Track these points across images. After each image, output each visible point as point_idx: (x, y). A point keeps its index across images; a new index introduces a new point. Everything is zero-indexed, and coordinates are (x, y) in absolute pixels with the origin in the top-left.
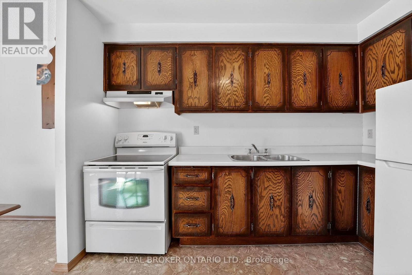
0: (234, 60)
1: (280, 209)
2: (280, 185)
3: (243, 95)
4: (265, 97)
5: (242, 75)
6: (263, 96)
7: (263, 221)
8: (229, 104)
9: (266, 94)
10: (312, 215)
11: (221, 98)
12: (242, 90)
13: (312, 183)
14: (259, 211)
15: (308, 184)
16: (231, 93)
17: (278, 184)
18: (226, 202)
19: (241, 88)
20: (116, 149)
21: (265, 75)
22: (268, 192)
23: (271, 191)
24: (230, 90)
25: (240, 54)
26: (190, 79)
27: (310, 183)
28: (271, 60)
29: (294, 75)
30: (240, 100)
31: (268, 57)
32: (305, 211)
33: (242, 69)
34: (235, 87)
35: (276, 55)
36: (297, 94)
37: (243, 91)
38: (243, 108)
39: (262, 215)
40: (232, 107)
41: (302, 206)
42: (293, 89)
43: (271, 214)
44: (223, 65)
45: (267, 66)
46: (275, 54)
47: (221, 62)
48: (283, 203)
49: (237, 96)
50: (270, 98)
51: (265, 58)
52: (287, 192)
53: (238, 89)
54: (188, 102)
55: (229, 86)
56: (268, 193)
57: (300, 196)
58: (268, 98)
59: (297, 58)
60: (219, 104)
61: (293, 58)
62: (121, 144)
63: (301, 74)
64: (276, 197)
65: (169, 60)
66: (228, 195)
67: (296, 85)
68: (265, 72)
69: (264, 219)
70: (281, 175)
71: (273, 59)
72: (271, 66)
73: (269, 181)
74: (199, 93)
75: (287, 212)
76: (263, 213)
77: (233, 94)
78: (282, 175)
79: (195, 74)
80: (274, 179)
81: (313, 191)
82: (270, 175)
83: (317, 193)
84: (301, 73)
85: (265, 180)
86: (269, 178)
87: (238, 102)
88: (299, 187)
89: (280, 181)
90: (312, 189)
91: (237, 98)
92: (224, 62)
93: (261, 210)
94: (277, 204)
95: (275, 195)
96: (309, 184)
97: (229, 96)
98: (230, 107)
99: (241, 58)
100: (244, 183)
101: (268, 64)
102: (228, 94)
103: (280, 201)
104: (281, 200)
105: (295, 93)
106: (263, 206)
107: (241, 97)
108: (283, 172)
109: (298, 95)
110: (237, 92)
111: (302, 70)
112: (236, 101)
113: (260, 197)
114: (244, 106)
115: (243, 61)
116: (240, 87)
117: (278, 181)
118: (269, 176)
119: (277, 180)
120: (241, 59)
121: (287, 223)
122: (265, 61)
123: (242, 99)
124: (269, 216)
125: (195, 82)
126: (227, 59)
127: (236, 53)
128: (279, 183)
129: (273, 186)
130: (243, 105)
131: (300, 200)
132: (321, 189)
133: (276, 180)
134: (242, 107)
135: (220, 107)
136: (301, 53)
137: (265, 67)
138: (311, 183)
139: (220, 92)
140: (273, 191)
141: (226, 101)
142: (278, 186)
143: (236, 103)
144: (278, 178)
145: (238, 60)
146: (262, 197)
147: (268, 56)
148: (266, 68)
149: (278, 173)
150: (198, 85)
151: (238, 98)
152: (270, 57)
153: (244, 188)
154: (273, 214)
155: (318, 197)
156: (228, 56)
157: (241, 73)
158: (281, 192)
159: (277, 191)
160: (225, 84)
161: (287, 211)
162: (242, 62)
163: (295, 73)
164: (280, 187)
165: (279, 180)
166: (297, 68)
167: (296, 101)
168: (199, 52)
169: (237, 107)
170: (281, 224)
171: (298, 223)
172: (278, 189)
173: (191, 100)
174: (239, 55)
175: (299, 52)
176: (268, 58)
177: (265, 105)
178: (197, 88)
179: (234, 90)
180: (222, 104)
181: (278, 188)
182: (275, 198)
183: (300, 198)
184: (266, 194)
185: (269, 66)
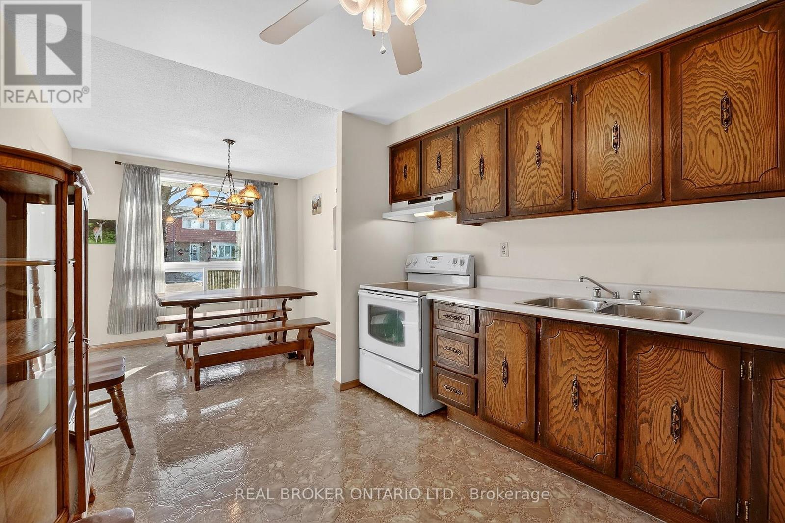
0: (542, 119)
1: (595, 413)
2: (595, 362)
3: (560, 181)
4: (607, 178)
5: (559, 143)
6: (602, 177)
7: (558, 425)
8: (532, 202)
9: (610, 170)
10: (681, 458)
11: (520, 193)
12: (558, 171)
13: (680, 377)
14: (551, 401)
15: (668, 378)
16: (536, 182)
17: (590, 361)
18: (496, 368)
19: (555, 168)
20: (407, 274)
21: (608, 130)
22: (568, 372)
23: (575, 372)
24: (535, 176)
25: (553, 104)
26: (475, 171)
27: (674, 376)
28: (622, 94)
29: (690, 109)
30: (554, 193)
31: (614, 90)
32: (659, 441)
33: (558, 133)
34: (544, 169)
35: (635, 79)
36: (698, 157)
37: (560, 174)
38: (559, 206)
39: (556, 412)
40: (539, 207)
41: (650, 425)
42: (685, 146)
43: (576, 417)
44: (523, 134)
45: (613, 111)
46: (632, 77)
47: (520, 130)
48: (601, 403)
49: (548, 185)
50: (620, 178)
51: (607, 94)
52: (610, 382)
53: (550, 172)
54: (472, 206)
55: (534, 169)
56: (570, 374)
57: (645, 400)
58: (614, 178)
59: (698, 66)
60: (516, 205)
61: (685, 70)
62: (412, 268)
63: (714, 102)
64: (586, 385)
65: (450, 148)
66: (499, 358)
67: (695, 133)
68: (607, 125)
69: (559, 422)
70: (598, 343)
71: (627, 90)
72: (622, 107)
73: (571, 350)
74: (486, 190)
75: (612, 427)
76: (558, 409)
77: (541, 182)
78: (600, 342)
79: (482, 161)
80: (581, 349)
81: (685, 400)
82: (573, 338)
83: (698, 407)
84: (711, 100)
85: (564, 346)
86: (571, 345)
87: (549, 196)
88: (642, 378)
89: (595, 355)
90: (683, 394)
91: (548, 190)
92: (526, 128)
93: (555, 401)
94: (588, 402)
95: (583, 381)
96: (672, 379)
97: (533, 187)
98: (535, 208)
99: (555, 111)
100: (525, 343)
101: (616, 105)
102: (533, 184)
103: (595, 398)
104: (595, 396)
105: (691, 154)
106: (558, 396)
107: (556, 186)
108: (603, 337)
109: (701, 158)
110: (549, 177)
111: (716, 90)
112: (546, 195)
113: (553, 377)
114: (560, 202)
115: (558, 115)
116: (553, 167)
117: (590, 354)
118: (572, 341)
119: (589, 352)
120: (556, 114)
121: (611, 448)
122: (607, 102)
123: (557, 190)
124: (570, 419)
125: (482, 173)
126: (530, 121)
127: (546, 104)
128: (593, 359)
129: (580, 362)
130: (560, 200)
131: (644, 410)
132: (710, 398)
133: (587, 352)
134: (557, 204)
135: (519, 210)
136: (711, 48)
137: (608, 114)
138: (677, 377)
139: (518, 183)
140: (580, 371)
141: (527, 198)
142: (591, 364)
143: (547, 199)
144: (590, 348)
145: (549, 117)
146: (557, 379)
147: (614, 87)
148: (611, 114)
149: (590, 338)
150: (485, 178)
151: (550, 188)
152: (619, 90)
153: (524, 352)
154: (578, 418)
155: (701, 419)
156: (532, 115)
157: (556, 140)
158: (597, 378)
159: (588, 374)
160: (527, 167)
161: (611, 422)
162: (558, 118)
163: (693, 105)
164: (594, 368)
165: (593, 352)
166: (698, 91)
167: (696, 173)
168: (487, 124)
169: (547, 207)
170: (596, 447)
171: (638, 460)
172: (589, 370)
173: (476, 203)
174: (553, 106)
175: (705, 48)
176: (614, 93)
177: (607, 195)
178: (484, 181)
179: (542, 175)
180: (521, 203)
181: (589, 367)
182: (583, 388)
183: (646, 404)
184: (565, 374)
185: (617, 108)
